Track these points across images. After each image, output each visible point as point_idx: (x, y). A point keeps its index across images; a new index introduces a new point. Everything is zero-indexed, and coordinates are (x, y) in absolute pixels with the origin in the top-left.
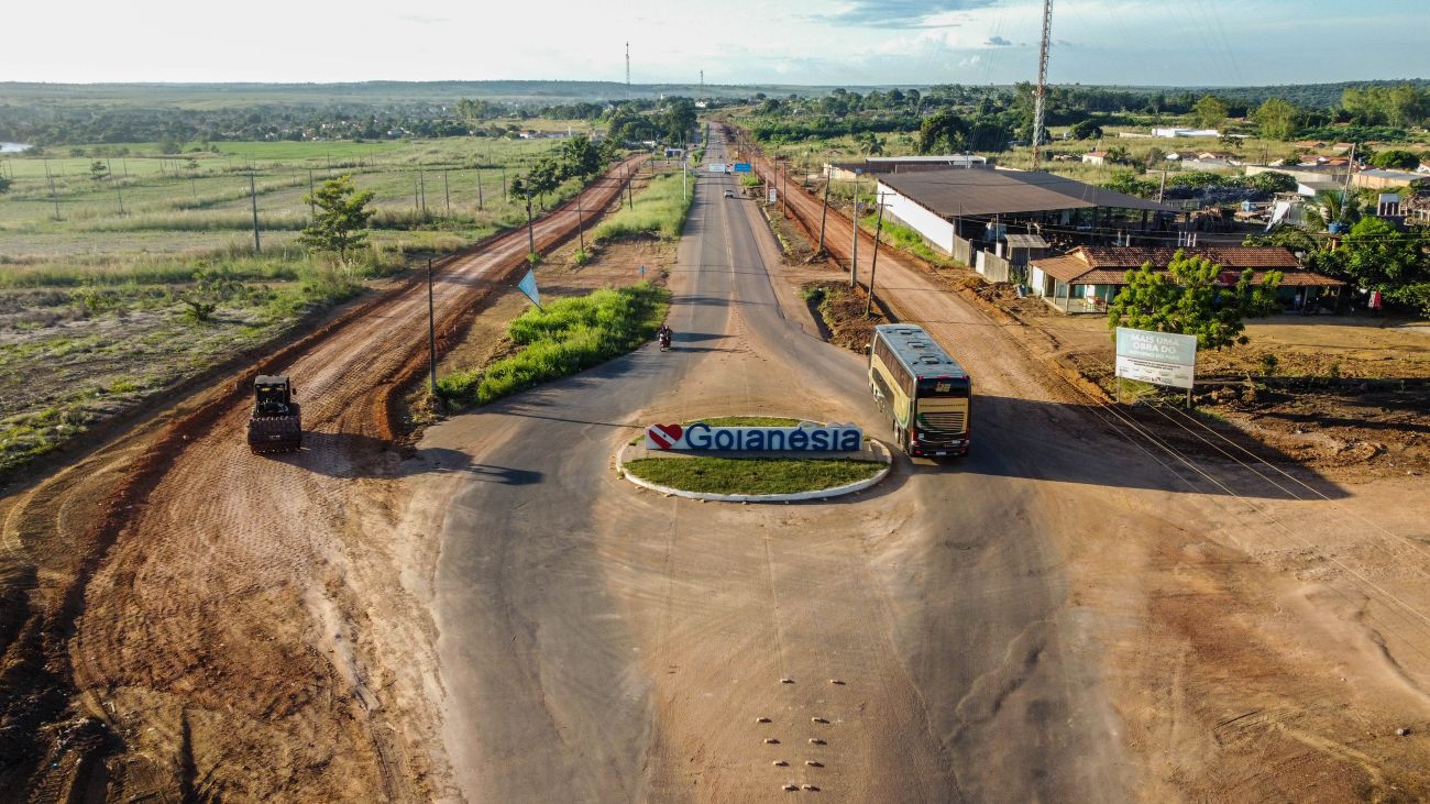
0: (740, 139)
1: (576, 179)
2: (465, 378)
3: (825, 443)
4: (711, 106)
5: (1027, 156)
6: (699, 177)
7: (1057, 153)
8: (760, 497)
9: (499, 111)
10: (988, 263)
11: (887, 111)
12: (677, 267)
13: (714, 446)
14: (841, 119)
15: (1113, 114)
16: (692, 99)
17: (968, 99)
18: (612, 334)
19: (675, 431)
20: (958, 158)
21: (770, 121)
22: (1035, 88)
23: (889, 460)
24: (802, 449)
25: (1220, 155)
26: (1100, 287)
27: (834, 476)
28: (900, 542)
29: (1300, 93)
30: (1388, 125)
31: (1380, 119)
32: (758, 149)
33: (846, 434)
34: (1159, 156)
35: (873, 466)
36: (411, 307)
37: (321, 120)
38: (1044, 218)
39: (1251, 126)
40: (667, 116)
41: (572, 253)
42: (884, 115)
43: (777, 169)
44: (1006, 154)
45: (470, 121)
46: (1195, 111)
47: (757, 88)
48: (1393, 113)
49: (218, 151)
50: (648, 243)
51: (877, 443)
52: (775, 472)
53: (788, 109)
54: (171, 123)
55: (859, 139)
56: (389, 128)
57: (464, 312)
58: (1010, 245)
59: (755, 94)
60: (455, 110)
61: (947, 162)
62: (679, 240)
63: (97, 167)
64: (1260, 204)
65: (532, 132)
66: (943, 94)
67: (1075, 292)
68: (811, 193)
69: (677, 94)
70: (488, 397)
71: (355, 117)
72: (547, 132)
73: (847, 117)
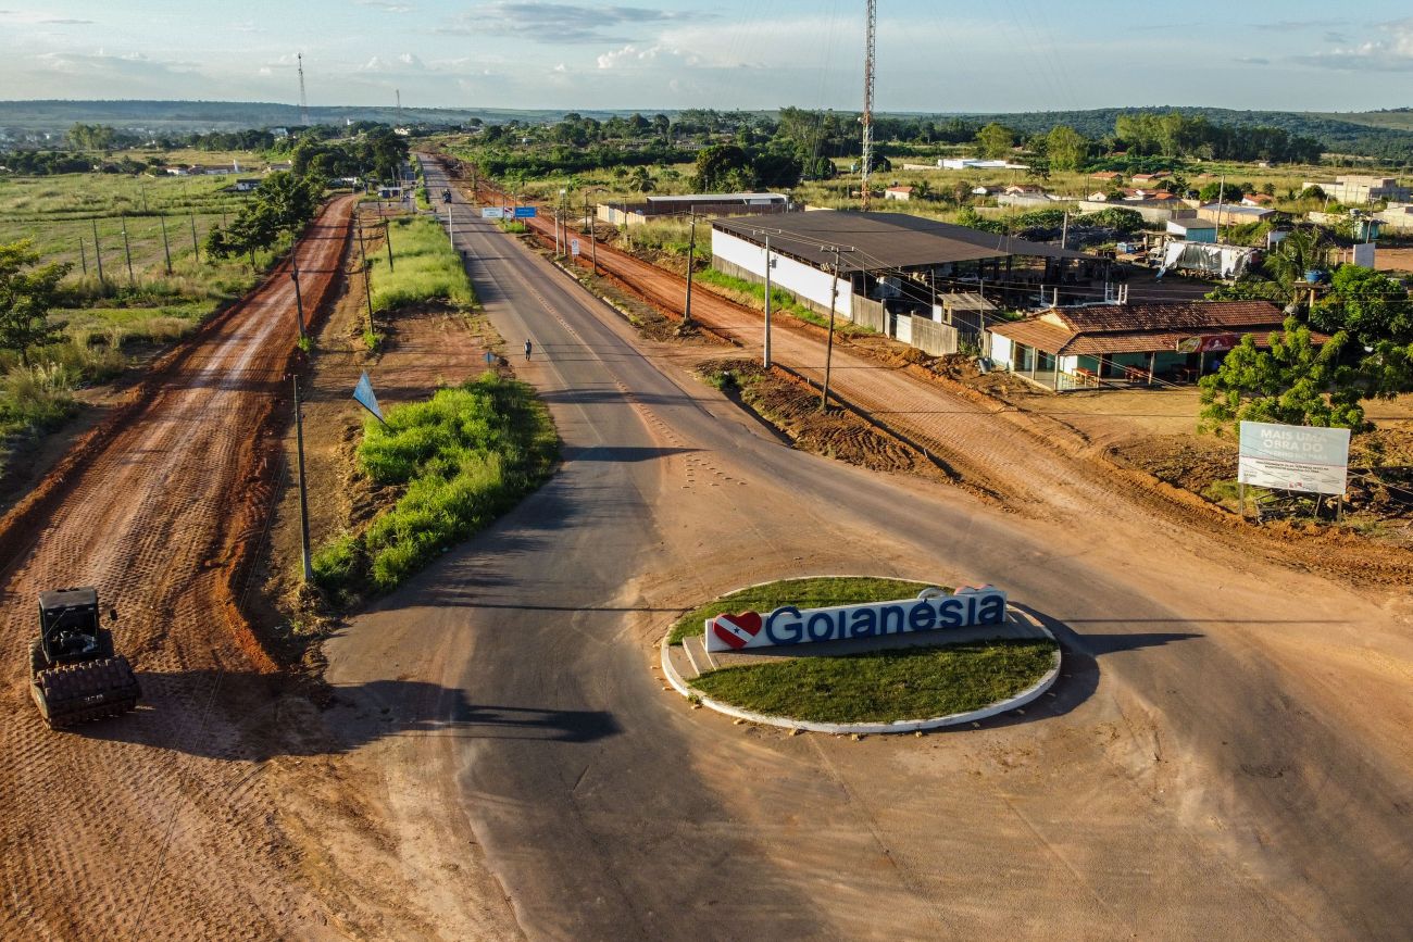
4: (416, 134)
9: (128, 141)
16: (389, 126)
17: (723, 126)
20: (755, 196)
25: (1028, 189)
30: (1161, 154)
31: (1153, 148)
40: (362, 145)
42: (634, 145)
45: (90, 152)
46: (977, 140)
48: (1165, 141)
53: (514, 136)
55: (622, 172)
59: (468, 119)
60: (67, 139)
61: (743, 201)
65: (183, 167)
66: (695, 121)
69: (369, 118)
72: (206, 167)
73: (590, 148)
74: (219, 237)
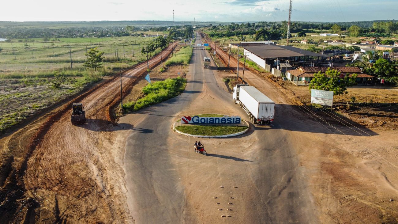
0: (205, 37)
1: (160, 48)
2: (131, 104)
3: (231, 121)
4: (197, 28)
5: (286, 41)
6: (194, 47)
7: (294, 41)
8: (213, 136)
9: (138, 29)
10: (275, 71)
11: (246, 29)
12: (189, 73)
13: (200, 122)
14: (233, 31)
15: (309, 30)
16: (192, 26)
17: (269, 25)
18: (171, 91)
19: (189, 118)
20: (266, 42)
21: (213, 32)
22: (287, 22)
23: (249, 126)
24: (224, 123)
25: (339, 41)
26: (306, 78)
27: (233, 130)
28: (252, 149)
29: (361, 24)
30: (385, 32)
31: (383, 31)
32: (210, 40)
33: (236, 119)
34: (322, 41)
35: (244, 128)
36: (115, 84)
37: (88, 32)
38: (290, 59)
39: (347, 33)
40: (185, 30)
41: (159, 69)
42: (245, 30)
43: (216, 45)
44: (279, 41)
45: (130, 32)
46: (332, 29)
47: (210, 22)
48: (387, 29)
49: (59, 41)
50: (180, 66)
51: (245, 121)
52: (217, 130)
53: (218, 28)
54: (46, 33)
55: (239, 36)
56: (107, 34)
57: (130, 85)
58: (281, 66)
59: (209, 24)
60: (125, 29)
61: (263, 43)
62: (189, 65)
63: (26, 45)
64: (350, 55)
65: (147, 35)
66: (262, 24)
67: (299, 79)
68: (225, 52)
69: (187, 24)
70: (137, 109)
71: (98, 31)
72: (151, 35)
73: (235, 31)
74: (144, 49)
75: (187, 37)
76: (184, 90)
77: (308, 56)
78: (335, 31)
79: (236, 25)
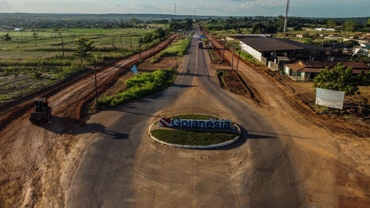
0: (204, 30)
1: (158, 39)
2: (108, 98)
3: (219, 126)
4: (197, 21)
5: (282, 35)
6: (192, 39)
7: (290, 34)
8: (194, 146)
9: (141, 22)
10: (272, 65)
12: (181, 64)
13: (181, 126)
14: (231, 25)
15: (304, 24)
16: (192, 19)
17: (265, 20)
18: (157, 84)
19: (168, 120)
20: (262, 35)
21: (212, 25)
22: (285, 18)
23: (240, 133)
24: (211, 128)
25: (335, 35)
26: (306, 73)
27: (221, 138)
28: (243, 168)
29: (355, 20)
32: (208, 32)
33: (225, 123)
34: (318, 35)
35: (234, 135)
36: (100, 75)
37: (96, 23)
38: (288, 52)
39: (342, 28)
40: (185, 23)
41: (152, 60)
42: (242, 24)
43: (213, 38)
44: (276, 34)
45: (134, 24)
46: (327, 24)
47: (209, 16)
49: (68, 31)
50: (174, 57)
51: (236, 125)
52: (200, 137)
53: (217, 22)
54: (58, 23)
55: (236, 29)
56: (113, 25)
57: (116, 77)
58: (279, 60)
59: (208, 18)
60: (130, 21)
61: (259, 36)
62: (183, 56)
63: (35, 34)
64: (350, 49)
65: (149, 27)
66: (258, 19)
67: (299, 75)
68: (222, 44)
69: (188, 18)
70: (114, 105)
71: (105, 23)
72: (154, 27)
73: (233, 24)
74: (142, 40)
75: (187, 29)
76: (173, 83)
77: (306, 50)
78: (330, 26)
79: (234, 19)
